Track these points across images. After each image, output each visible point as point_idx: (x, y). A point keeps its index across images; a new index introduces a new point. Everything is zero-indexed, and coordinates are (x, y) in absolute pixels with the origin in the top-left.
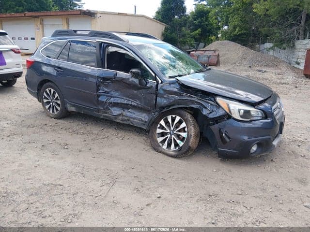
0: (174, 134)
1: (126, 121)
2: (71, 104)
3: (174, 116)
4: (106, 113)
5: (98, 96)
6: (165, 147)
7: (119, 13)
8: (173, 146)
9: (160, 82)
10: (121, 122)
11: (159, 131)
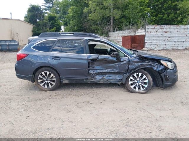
0: (140, 82)
1: (105, 82)
2: (66, 79)
3: (137, 73)
4: (93, 79)
5: (89, 70)
6: (137, 89)
7: (3, 18)
8: (141, 88)
9: (129, 57)
10: (103, 83)
11: (130, 83)
